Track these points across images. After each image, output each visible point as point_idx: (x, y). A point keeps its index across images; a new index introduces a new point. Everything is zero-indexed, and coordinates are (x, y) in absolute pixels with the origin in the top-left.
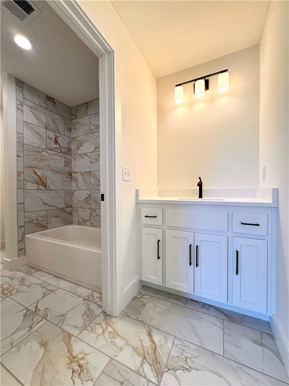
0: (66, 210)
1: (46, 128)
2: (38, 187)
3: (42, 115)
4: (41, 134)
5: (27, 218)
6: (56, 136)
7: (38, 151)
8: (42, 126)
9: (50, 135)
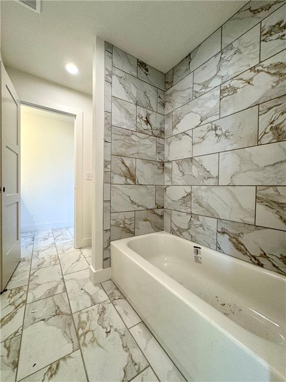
0: (156, 212)
1: (137, 105)
2: (126, 181)
3: (132, 86)
4: (131, 112)
5: (114, 220)
6: (147, 113)
7: (127, 134)
8: (132, 101)
9: (141, 113)
